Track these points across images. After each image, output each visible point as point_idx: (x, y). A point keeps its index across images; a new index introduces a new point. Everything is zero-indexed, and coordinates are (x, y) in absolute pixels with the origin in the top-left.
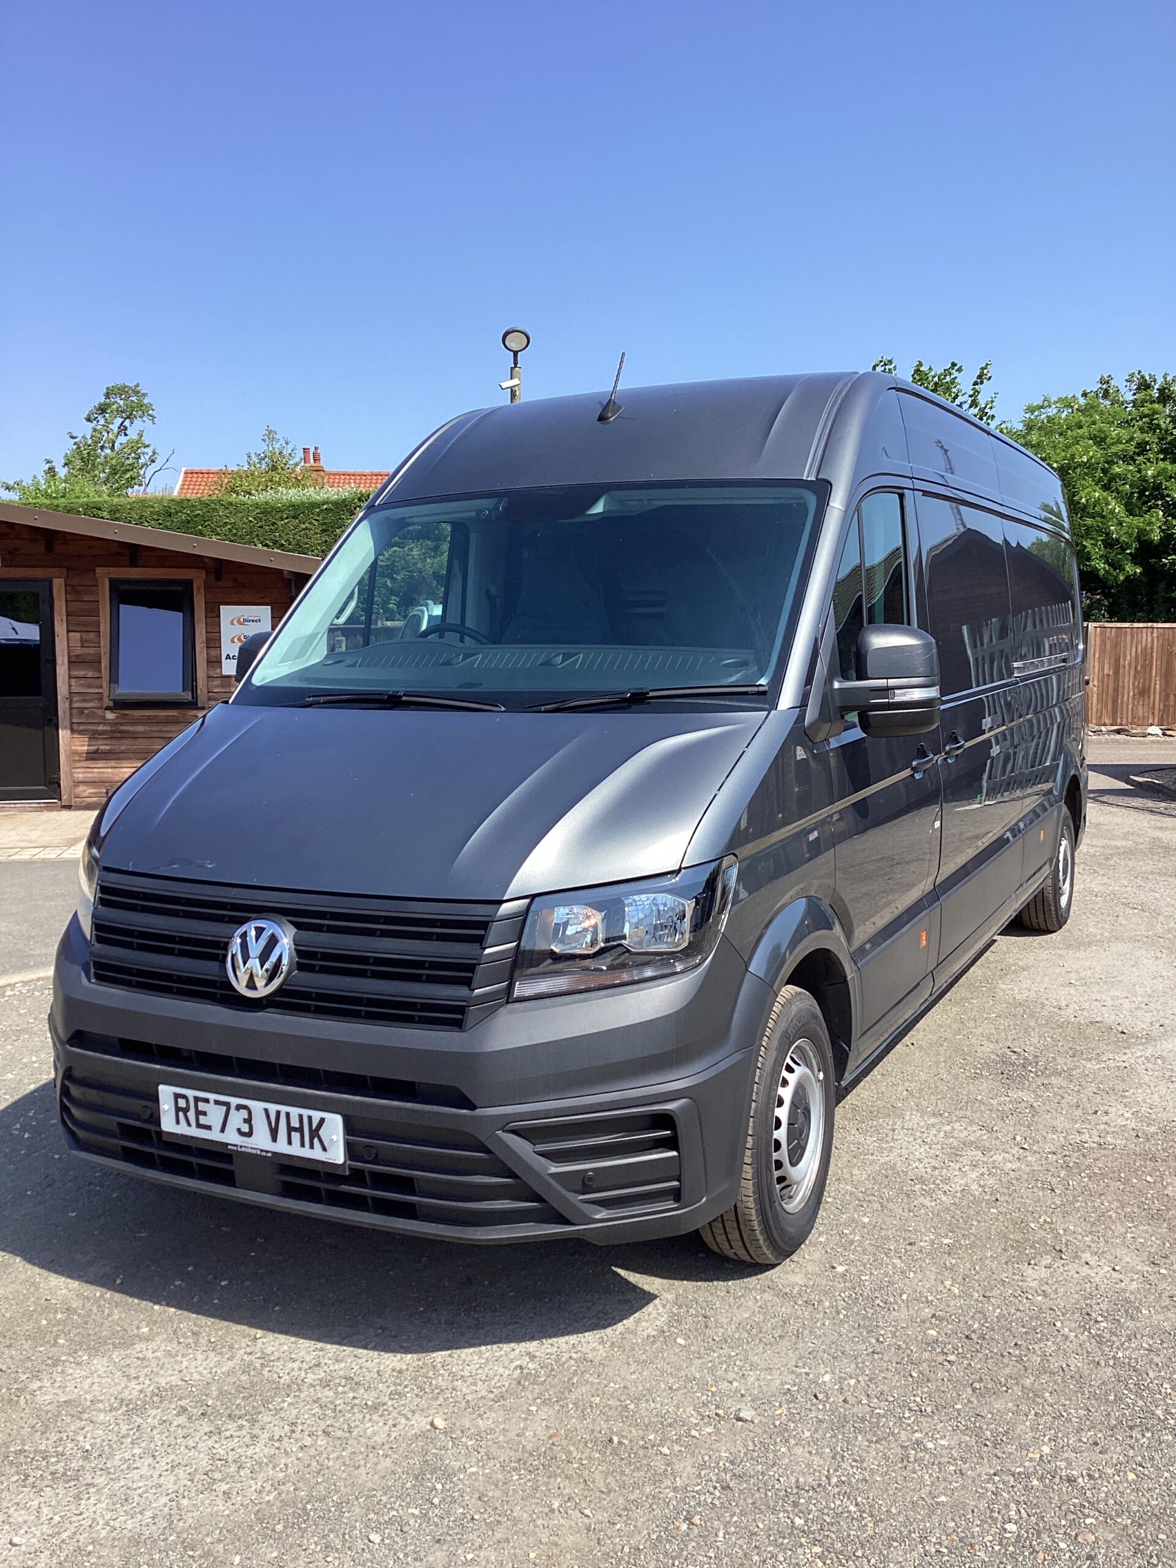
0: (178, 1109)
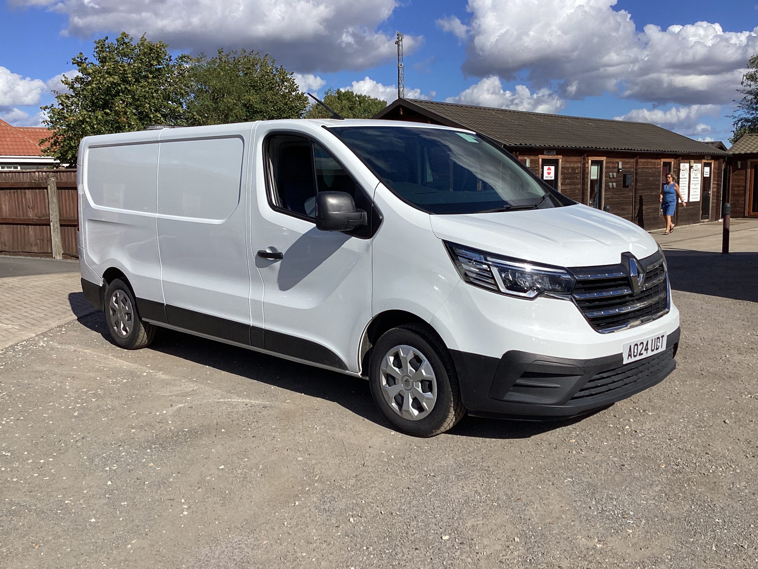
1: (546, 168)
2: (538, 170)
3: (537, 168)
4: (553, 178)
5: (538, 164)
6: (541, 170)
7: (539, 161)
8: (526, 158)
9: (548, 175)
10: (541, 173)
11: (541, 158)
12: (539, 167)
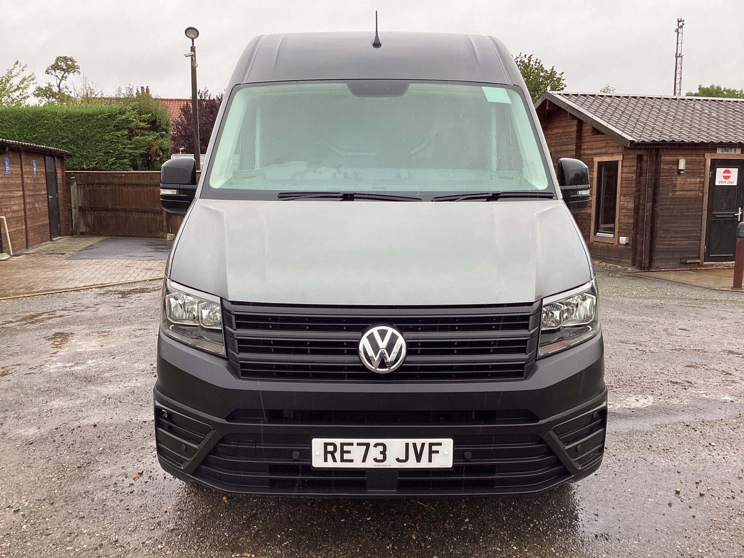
1: (720, 171)
2: (704, 173)
3: (703, 171)
4: (735, 184)
5: (705, 165)
6: (708, 173)
7: (705, 162)
8: (678, 158)
9: (725, 180)
10: (708, 176)
11: (709, 158)
12: (705, 169)
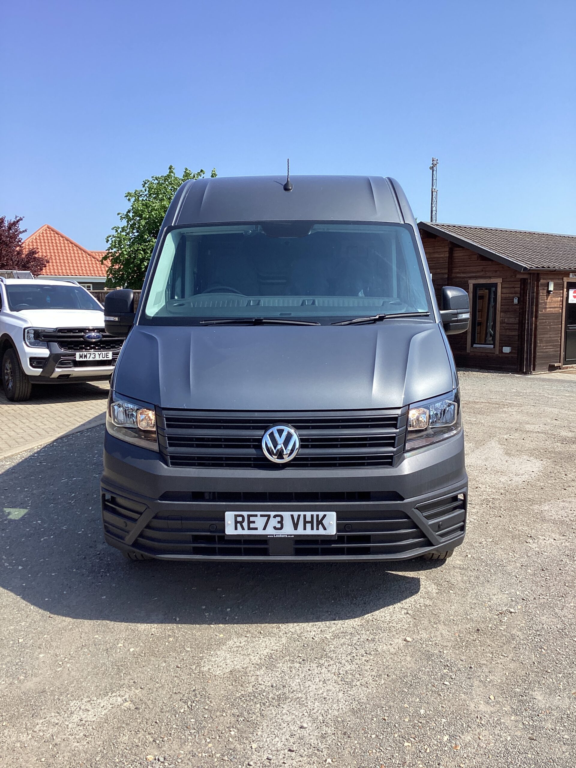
0: (236, 522)
1: (571, 292)
5: (563, 287)
7: (563, 284)
8: (548, 281)
9: (573, 299)
10: (565, 296)
11: (566, 280)
12: (563, 290)
